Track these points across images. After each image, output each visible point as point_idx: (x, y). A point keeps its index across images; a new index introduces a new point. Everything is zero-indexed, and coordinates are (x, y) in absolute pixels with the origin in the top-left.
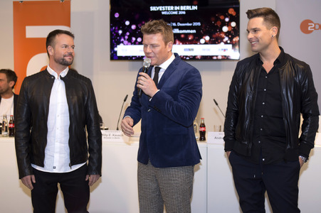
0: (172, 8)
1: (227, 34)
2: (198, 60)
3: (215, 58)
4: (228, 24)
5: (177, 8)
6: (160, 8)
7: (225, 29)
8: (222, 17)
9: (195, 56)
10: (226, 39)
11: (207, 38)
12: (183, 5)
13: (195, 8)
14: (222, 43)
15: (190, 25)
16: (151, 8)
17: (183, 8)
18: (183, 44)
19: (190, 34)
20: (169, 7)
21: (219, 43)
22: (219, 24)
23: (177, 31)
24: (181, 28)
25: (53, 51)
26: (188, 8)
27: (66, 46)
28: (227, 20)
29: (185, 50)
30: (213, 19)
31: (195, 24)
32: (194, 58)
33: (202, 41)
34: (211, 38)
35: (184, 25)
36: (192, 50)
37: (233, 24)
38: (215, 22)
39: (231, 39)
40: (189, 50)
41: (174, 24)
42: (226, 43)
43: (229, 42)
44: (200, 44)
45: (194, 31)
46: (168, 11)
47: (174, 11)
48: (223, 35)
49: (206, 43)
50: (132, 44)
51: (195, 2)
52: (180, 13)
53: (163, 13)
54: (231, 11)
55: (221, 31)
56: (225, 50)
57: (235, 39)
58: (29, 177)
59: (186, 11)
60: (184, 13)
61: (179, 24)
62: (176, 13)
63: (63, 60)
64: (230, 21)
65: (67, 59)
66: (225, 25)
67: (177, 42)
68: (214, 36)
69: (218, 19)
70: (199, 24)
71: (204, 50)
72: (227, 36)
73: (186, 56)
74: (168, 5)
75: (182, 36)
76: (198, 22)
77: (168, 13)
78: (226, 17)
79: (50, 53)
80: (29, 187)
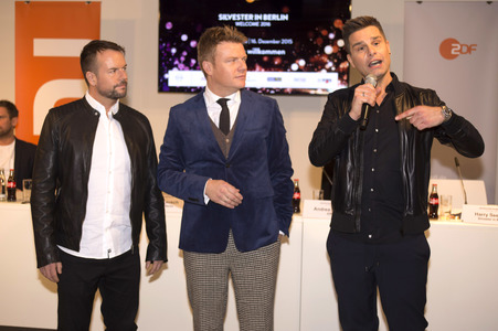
0: (251, 17)
1: (330, 57)
2: (287, 94)
3: (312, 92)
4: (333, 43)
5: (258, 17)
6: (233, 17)
7: (329, 50)
8: (324, 32)
9: (283, 90)
10: (330, 64)
11: (302, 63)
12: (267, 13)
13: (285, 17)
14: (324, 71)
15: (277, 42)
16: (220, 16)
17: (267, 17)
18: (266, 70)
19: (277, 56)
20: (246, 15)
21: (319, 70)
22: (319, 41)
23: (257, 51)
24: (263, 47)
25: (95, 79)
26: (275, 17)
28: (332, 36)
29: (269, 79)
30: (311, 34)
31: (285, 41)
32: (282, 92)
33: (294, 67)
34: (307, 62)
35: (268, 42)
36: (279, 79)
37: (341, 43)
38: (314, 39)
39: (337, 65)
40: (275, 79)
41: (254, 41)
42: (329, 70)
43: (333, 69)
44: (292, 71)
45: (283, 52)
46: (244, 21)
47: (254, 21)
48: (325, 59)
49: (300, 70)
50: (190, 69)
51: (286, 9)
52: (263, 24)
53: (237, 24)
54: (338, 24)
55: (322, 52)
56: (327, 81)
57: (343, 66)
58: (53, 265)
59: (272, 22)
60: (269, 24)
61: (261, 41)
62: (256, 24)
64: (337, 38)
66: (328, 44)
67: (258, 68)
68: (312, 60)
69: (318, 35)
70: (290, 41)
71: (296, 80)
72: (331, 60)
73: (271, 89)
74: (245, 13)
75: (265, 59)
76: (288, 38)
77: (245, 25)
78: (330, 31)
80: (52, 279)
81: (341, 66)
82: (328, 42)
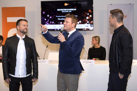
0: (66, 10)
1: (88, 20)
3: (83, 30)
4: (89, 16)
5: (68, 10)
6: (61, 10)
8: (86, 13)
10: (88, 22)
11: (80, 22)
12: (70, 8)
13: (75, 9)
14: (86, 24)
16: (58, 10)
20: (65, 9)
21: (85, 24)
22: (85, 16)
26: (73, 9)
27: (24, 25)
28: (88, 14)
30: (82, 14)
33: (78, 23)
34: (82, 22)
37: (91, 16)
38: (83, 15)
39: (90, 22)
42: (88, 23)
46: (64, 11)
47: (67, 11)
48: (87, 20)
49: (80, 24)
51: (75, 7)
52: (69, 12)
53: (62, 12)
54: (90, 11)
55: (86, 19)
56: (87, 26)
58: (8, 79)
59: (72, 11)
60: (71, 11)
63: (23, 31)
64: (89, 15)
65: (25, 31)
68: (83, 21)
69: (84, 14)
70: (77, 16)
71: (79, 26)
74: (64, 9)
78: (88, 13)
79: (18, 29)
80: (8, 83)
81: (91, 22)
82: (87, 16)
